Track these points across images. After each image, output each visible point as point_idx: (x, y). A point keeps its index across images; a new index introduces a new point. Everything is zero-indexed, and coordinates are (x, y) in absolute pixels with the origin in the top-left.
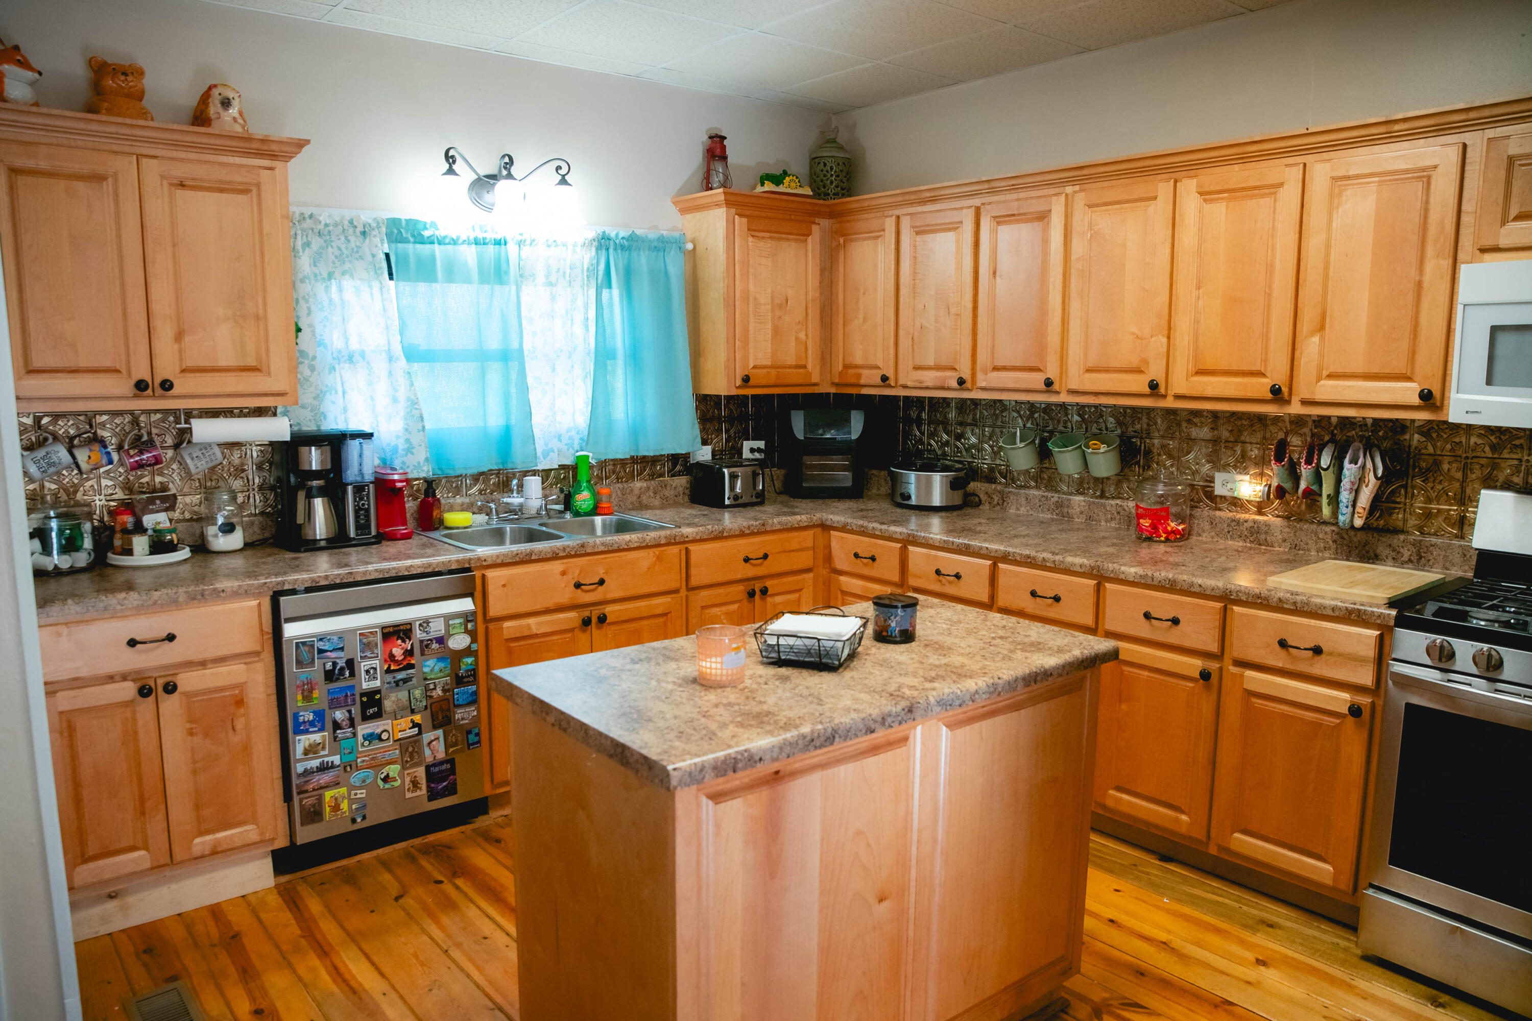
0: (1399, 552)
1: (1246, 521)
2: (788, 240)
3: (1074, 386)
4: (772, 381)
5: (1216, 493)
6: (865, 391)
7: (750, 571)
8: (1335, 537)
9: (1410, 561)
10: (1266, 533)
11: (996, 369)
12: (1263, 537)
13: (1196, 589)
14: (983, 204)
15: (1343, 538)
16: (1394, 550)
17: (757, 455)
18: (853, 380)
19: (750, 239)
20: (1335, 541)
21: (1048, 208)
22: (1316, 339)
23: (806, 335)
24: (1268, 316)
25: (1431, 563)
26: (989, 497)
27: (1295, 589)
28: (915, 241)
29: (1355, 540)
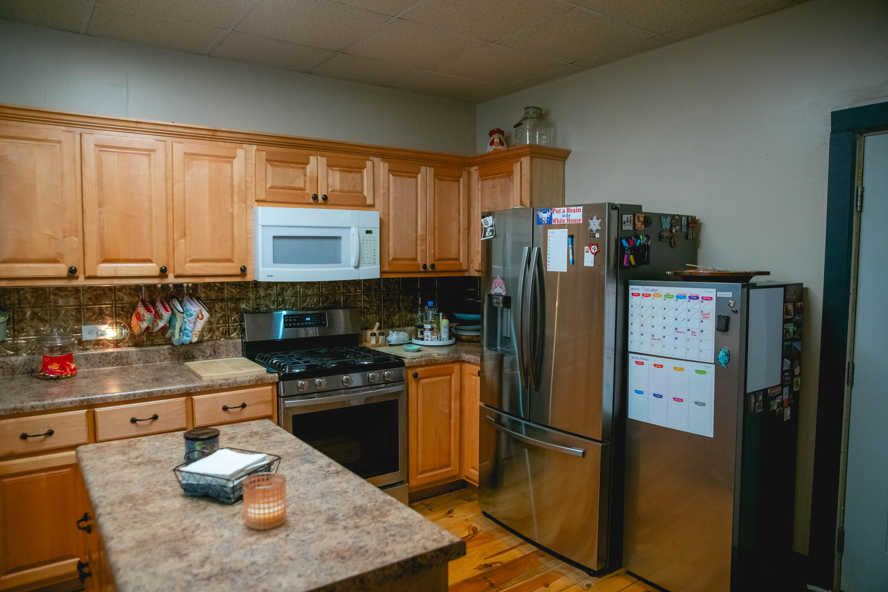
0: (205, 352)
1: (109, 353)
8: (170, 351)
9: (211, 355)
16: (202, 352)
20: (170, 354)
22: (183, 241)
24: (152, 227)
25: (220, 354)
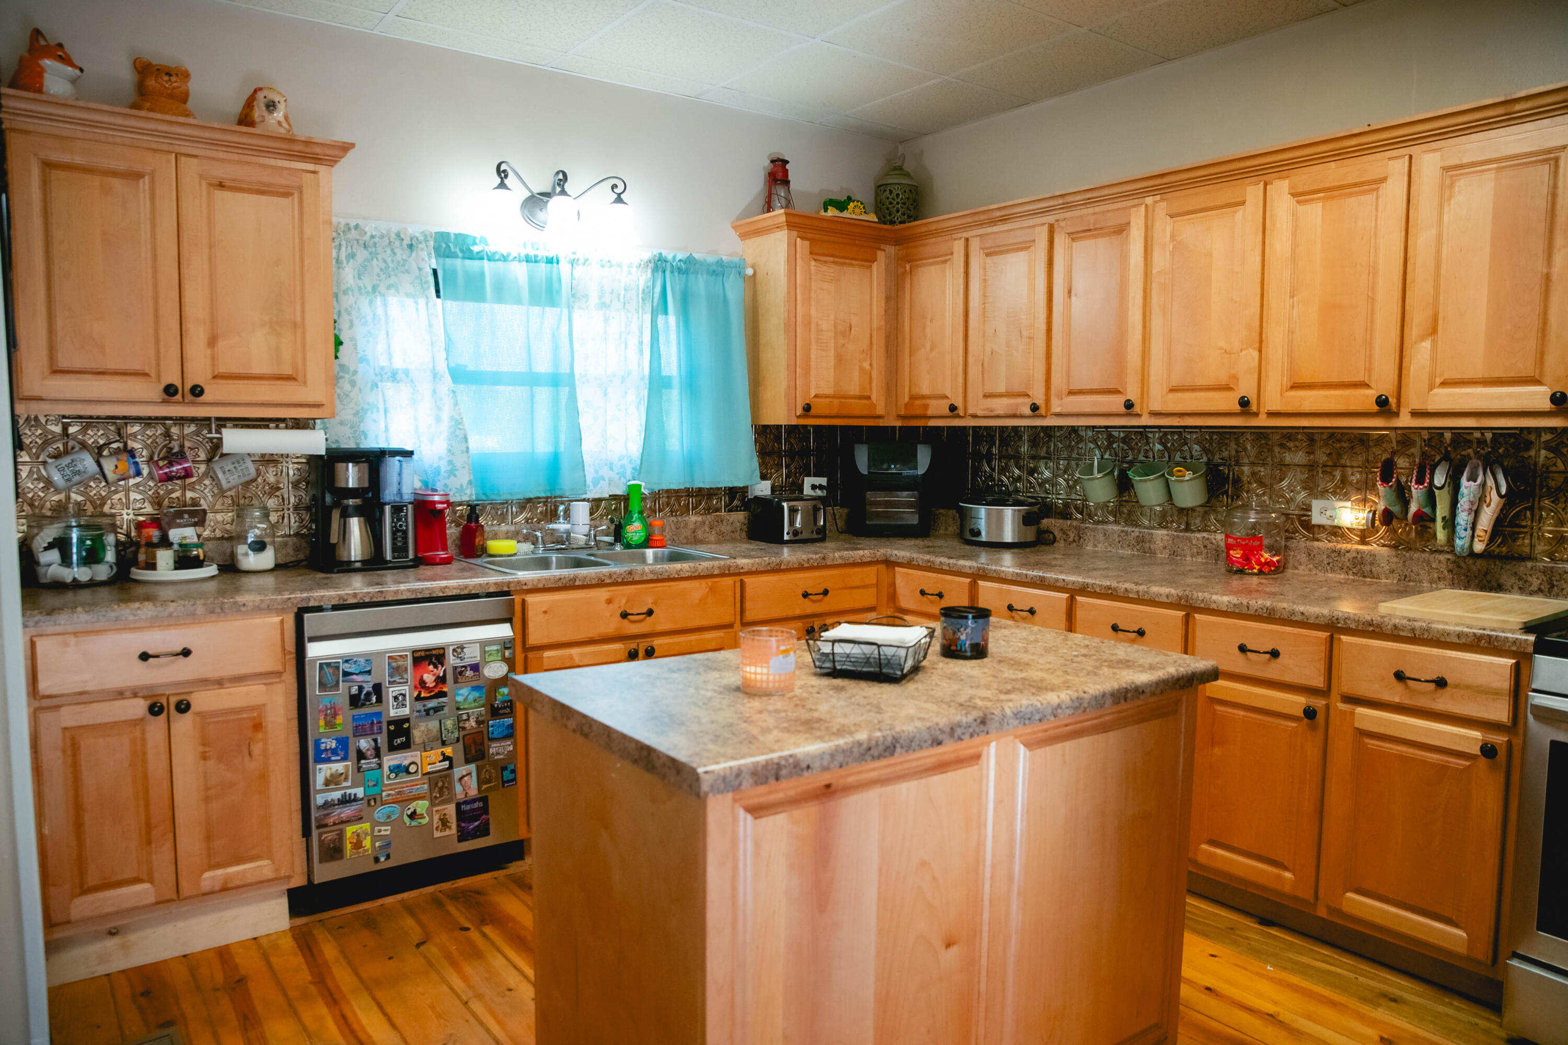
0: (1526, 581)
1: (1348, 552)
2: (852, 265)
3: (1156, 407)
4: (834, 412)
5: (1314, 522)
6: (932, 423)
7: (809, 607)
8: (1451, 566)
9: (1539, 589)
10: (1371, 564)
11: (1071, 393)
12: (1368, 568)
13: (1298, 618)
14: (1057, 221)
15: (1459, 567)
16: (1520, 579)
17: (819, 493)
18: (919, 412)
19: (813, 263)
20: (1450, 571)
21: (1127, 221)
22: (1427, 344)
23: (871, 365)
24: (1372, 322)
25: (1564, 591)
26: (1064, 533)
27: (1412, 616)
28: (985, 263)
29: (1475, 569)
